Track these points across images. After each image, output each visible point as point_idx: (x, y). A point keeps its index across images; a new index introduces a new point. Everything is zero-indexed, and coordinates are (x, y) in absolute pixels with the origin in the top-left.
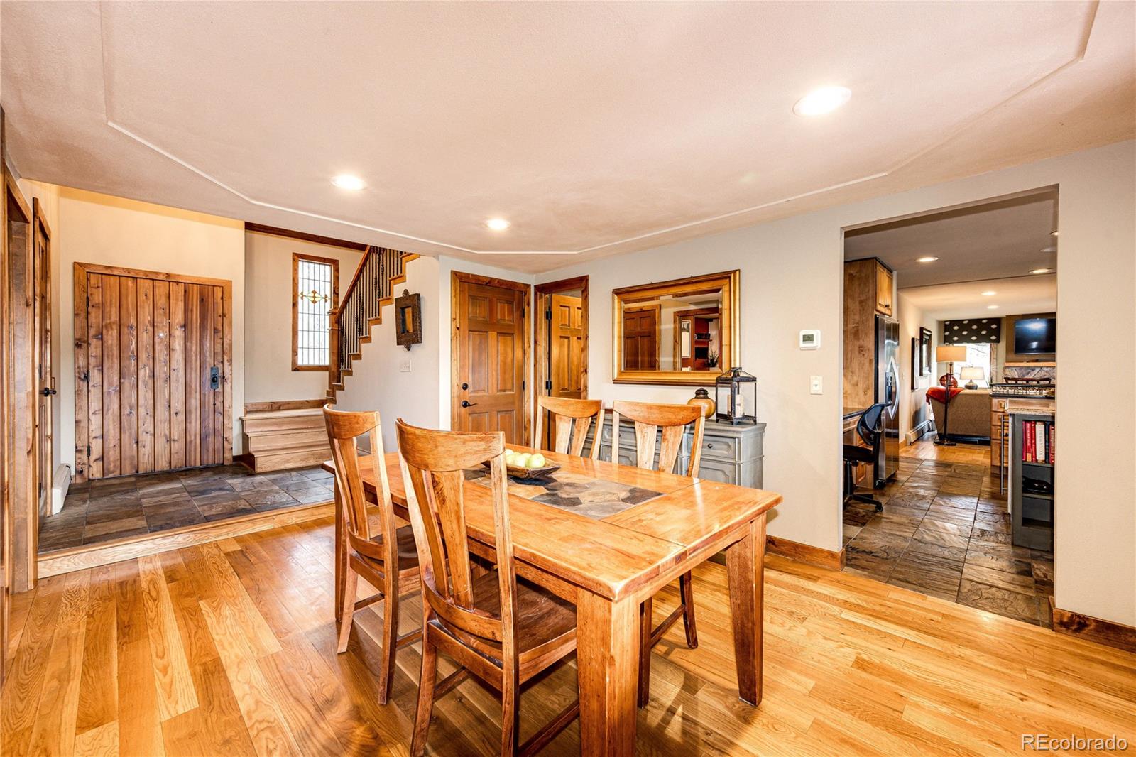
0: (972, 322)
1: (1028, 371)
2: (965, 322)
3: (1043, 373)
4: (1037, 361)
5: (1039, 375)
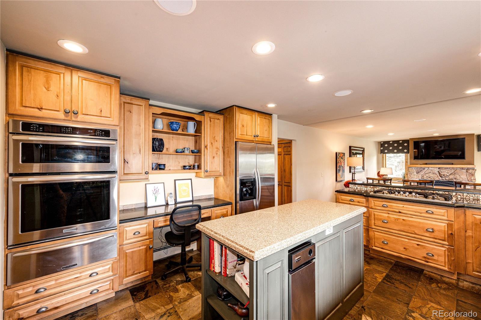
0: (394, 142)
1: (421, 170)
2: (391, 142)
3: (429, 171)
4: (426, 164)
5: (427, 172)
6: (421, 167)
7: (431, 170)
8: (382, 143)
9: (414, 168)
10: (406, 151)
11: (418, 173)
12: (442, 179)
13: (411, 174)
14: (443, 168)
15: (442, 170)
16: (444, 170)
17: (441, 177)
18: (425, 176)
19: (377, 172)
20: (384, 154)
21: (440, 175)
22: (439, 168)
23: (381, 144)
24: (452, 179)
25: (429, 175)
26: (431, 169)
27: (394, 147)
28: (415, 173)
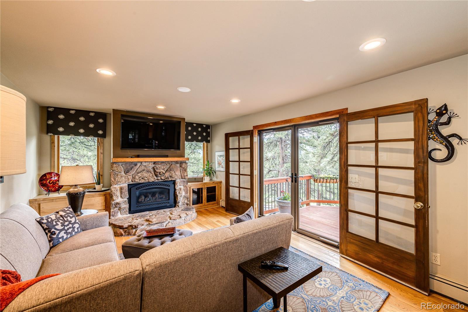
0: (80, 112)
1: (131, 166)
2: (72, 112)
3: (143, 168)
4: (138, 156)
5: (139, 170)
6: (132, 163)
7: (145, 166)
8: (51, 110)
9: (120, 164)
10: (100, 132)
11: (126, 172)
12: (157, 180)
13: (117, 175)
14: (158, 162)
15: (157, 166)
16: (159, 166)
17: (156, 176)
18: (137, 177)
19: (38, 175)
20: (55, 134)
21: (155, 174)
22: (155, 163)
23: (48, 112)
24: (168, 178)
25: (142, 175)
26: (144, 164)
27: (77, 121)
28: (123, 173)
